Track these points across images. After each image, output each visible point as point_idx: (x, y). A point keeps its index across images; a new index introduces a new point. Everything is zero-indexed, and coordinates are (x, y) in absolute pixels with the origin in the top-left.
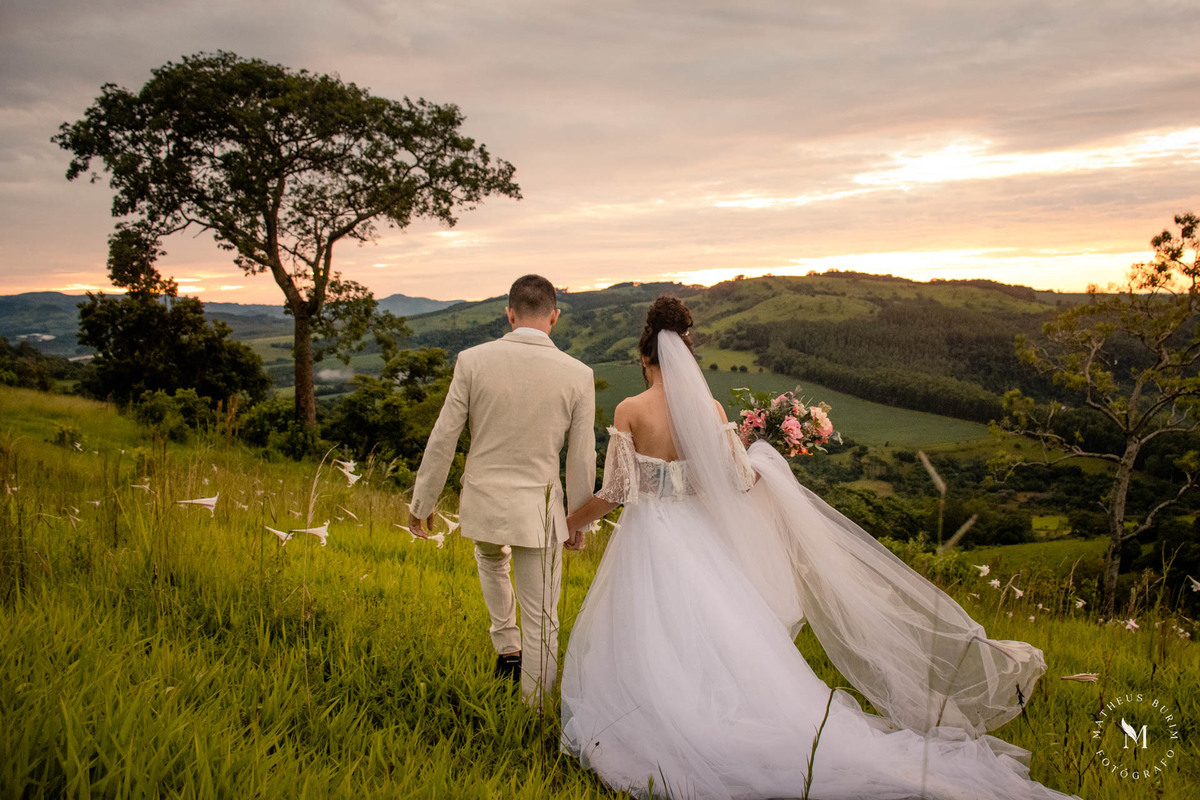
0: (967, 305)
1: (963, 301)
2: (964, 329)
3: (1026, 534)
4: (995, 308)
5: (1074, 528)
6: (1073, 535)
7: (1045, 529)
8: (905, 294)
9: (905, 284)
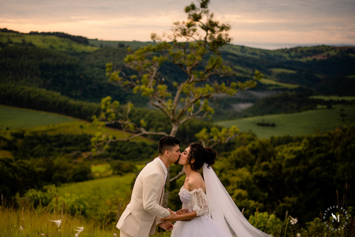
0: (51, 47)
1: (49, 44)
2: (50, 61)
3: (88, 176)
4: (67, 48)
5: (114, 170)
6: (113, 174)
7: (98, 172)
8: (16, 40)
9: (15, 34)
